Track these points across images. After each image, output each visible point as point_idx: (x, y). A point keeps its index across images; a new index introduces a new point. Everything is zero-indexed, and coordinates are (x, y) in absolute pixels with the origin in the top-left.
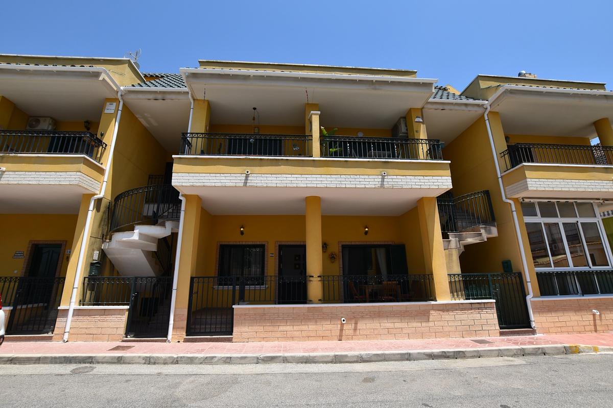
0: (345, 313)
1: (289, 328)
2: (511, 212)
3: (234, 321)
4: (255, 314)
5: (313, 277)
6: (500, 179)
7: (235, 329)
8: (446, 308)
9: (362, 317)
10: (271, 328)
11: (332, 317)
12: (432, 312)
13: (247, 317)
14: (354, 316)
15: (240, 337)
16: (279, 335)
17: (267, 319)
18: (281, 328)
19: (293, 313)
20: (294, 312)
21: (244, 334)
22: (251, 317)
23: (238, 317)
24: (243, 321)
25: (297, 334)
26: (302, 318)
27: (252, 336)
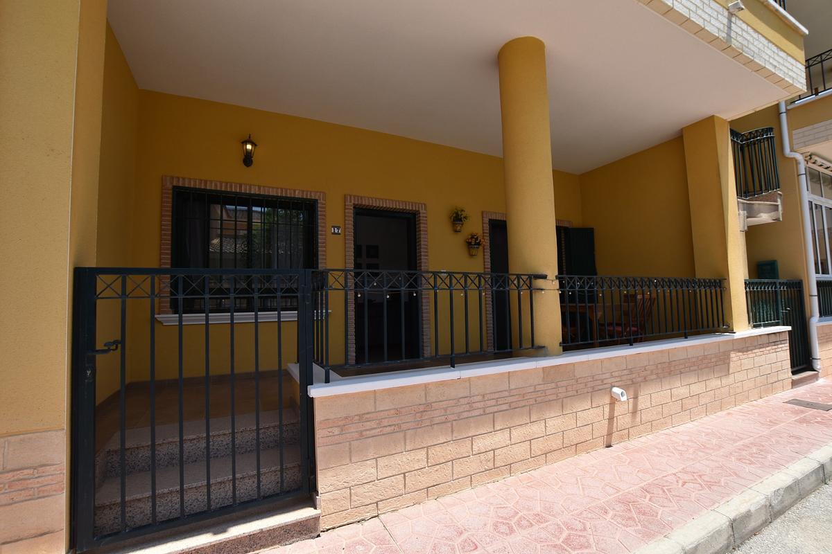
0: (616, 374)
1: (499, 439)
2: (796, 176)
3: (319, 451)
4: (398, 412)
5: (544, 277)
6: (784, 116)
7: (325, 481)
8: (747, 345)
9: (645, 380)
10: (450, 450)
11: (595, 387)
12: (733, 355)
13: (368, 425)
14: (632, 380)
15: (347, 504)
16: (472, 465)
17: (437, 420)
18: (481, 444)
19: (510, 390)
20: (512, 387)
21: (360, 490)
22: (385, 423)
23: (336, 431)
24: (355, 443)
25: (520, 451)
26: (532, 402)
27: (391, 493)
